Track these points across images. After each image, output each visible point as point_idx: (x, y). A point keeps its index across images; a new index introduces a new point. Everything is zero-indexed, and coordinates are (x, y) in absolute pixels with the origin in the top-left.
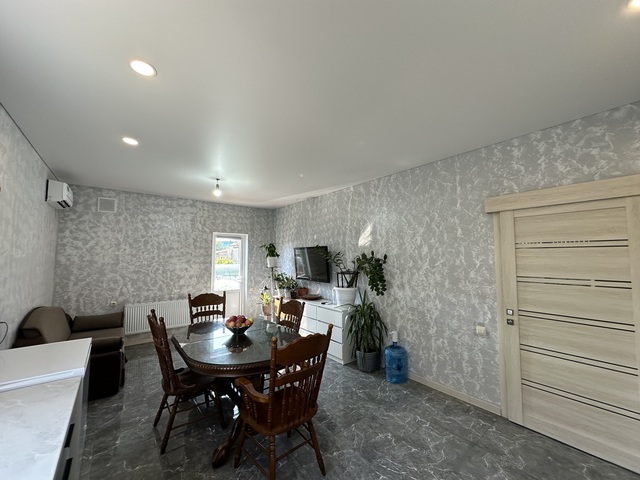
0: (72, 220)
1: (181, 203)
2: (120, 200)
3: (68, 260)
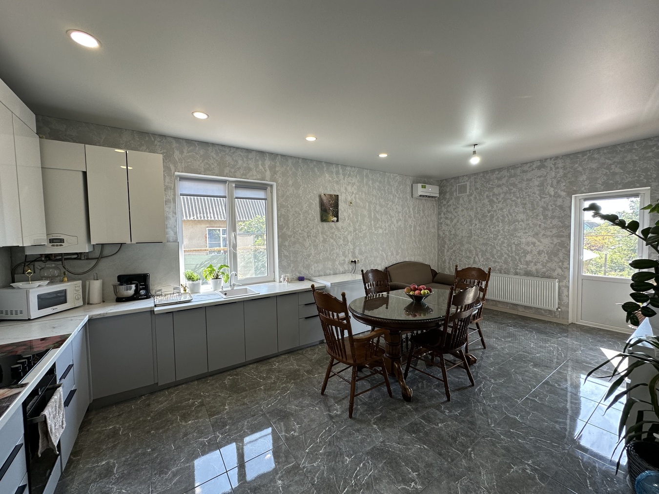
0: (444, 205)
1: (526, 168)
2: (471, 182)
3: (444, 233)
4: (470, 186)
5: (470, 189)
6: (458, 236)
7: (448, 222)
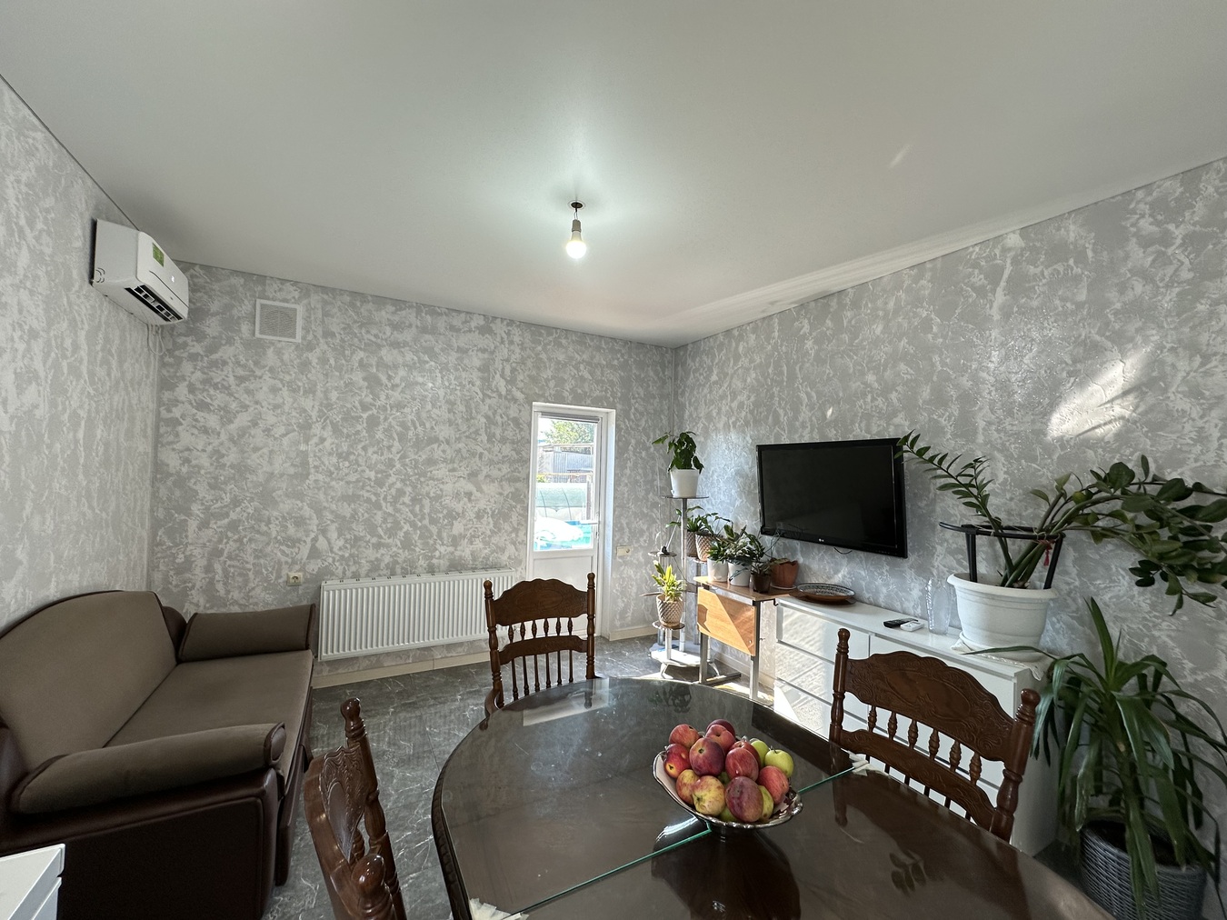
0: (194, 357)
1: (457, 321)
2: (309, 309)
3: (187, 461)
4: (307, 319)
5: (306, 329)
6: (253, 472)
7: (212, 421)
